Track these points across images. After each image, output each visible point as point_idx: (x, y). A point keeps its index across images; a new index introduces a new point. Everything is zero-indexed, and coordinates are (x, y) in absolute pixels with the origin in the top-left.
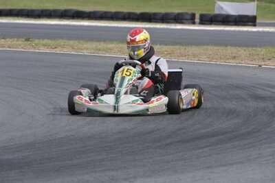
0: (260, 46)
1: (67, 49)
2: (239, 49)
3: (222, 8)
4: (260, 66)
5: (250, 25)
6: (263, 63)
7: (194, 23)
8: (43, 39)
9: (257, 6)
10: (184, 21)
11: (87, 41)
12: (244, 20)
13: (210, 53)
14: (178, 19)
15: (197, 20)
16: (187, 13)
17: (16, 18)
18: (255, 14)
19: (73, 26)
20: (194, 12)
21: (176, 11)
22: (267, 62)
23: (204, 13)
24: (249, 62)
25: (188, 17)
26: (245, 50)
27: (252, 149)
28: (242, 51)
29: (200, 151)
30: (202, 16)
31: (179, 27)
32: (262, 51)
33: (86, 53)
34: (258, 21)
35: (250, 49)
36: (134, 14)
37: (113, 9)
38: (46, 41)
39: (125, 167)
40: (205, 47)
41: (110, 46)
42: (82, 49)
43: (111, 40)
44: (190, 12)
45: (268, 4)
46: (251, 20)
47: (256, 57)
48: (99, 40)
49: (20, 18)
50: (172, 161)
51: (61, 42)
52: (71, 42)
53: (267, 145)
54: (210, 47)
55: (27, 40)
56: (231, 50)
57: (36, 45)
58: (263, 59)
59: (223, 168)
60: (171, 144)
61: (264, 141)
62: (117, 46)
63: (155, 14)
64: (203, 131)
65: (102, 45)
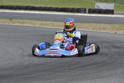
0: (116, 24)
1: (28, 24)
2: (106, 25)
3: (98, 6)
4: (116, 32)
5: (111, 14)
6: (117, 31)
7: (85, 13)
8: (18, 19)
9: (114, 5)
10: (81, 12)
11: (37, 20)
12: (108, 12)
13: (93, 26)
14: (78, 11)
15: (87, 11)
16: (82, 8)
17: (5, 9)
18: (113, 9)
19: (31, 13)
20: (85, 8)
21: (78, 7)
22: (119, 31)
23: (90, 8)
24: (111, 31)
25: (83, 10)
26: (109, 25)
27: (113, 70)
28: (108, 26)
29: (89, 71)
30: (89, 10)
31: (79, 14)
32: (117, 26)
33: (37, 26)
34: (115, 12)
35: (112, 25)
36: (59, 8)
37: (49, 6)
38: (19, 20)
39: (55, 78)
40: (91, 24)
41: (48, 23)
42: (35, 24)
43: (48, 20)
44: (84, 8)
45: (119, 5)
46: (111, 12)
47: (114, 29)
48: (43, 20)
49: (7, 9)
50: (76, 75)
51: (26, 21)
52: (30, 21)
53: (120, 69)
54: (93, 24)
55: (10, 19)
56: (103, 25)
57: (15, 22)
58: (117, 29)
59: (100, 79)
60: (76, 68)
61: (118, 67)
62: (51, 23)
63: (68, 9)
64: (91, 62)
65: (44, 22)
